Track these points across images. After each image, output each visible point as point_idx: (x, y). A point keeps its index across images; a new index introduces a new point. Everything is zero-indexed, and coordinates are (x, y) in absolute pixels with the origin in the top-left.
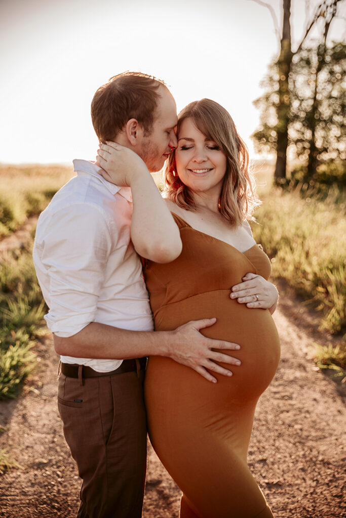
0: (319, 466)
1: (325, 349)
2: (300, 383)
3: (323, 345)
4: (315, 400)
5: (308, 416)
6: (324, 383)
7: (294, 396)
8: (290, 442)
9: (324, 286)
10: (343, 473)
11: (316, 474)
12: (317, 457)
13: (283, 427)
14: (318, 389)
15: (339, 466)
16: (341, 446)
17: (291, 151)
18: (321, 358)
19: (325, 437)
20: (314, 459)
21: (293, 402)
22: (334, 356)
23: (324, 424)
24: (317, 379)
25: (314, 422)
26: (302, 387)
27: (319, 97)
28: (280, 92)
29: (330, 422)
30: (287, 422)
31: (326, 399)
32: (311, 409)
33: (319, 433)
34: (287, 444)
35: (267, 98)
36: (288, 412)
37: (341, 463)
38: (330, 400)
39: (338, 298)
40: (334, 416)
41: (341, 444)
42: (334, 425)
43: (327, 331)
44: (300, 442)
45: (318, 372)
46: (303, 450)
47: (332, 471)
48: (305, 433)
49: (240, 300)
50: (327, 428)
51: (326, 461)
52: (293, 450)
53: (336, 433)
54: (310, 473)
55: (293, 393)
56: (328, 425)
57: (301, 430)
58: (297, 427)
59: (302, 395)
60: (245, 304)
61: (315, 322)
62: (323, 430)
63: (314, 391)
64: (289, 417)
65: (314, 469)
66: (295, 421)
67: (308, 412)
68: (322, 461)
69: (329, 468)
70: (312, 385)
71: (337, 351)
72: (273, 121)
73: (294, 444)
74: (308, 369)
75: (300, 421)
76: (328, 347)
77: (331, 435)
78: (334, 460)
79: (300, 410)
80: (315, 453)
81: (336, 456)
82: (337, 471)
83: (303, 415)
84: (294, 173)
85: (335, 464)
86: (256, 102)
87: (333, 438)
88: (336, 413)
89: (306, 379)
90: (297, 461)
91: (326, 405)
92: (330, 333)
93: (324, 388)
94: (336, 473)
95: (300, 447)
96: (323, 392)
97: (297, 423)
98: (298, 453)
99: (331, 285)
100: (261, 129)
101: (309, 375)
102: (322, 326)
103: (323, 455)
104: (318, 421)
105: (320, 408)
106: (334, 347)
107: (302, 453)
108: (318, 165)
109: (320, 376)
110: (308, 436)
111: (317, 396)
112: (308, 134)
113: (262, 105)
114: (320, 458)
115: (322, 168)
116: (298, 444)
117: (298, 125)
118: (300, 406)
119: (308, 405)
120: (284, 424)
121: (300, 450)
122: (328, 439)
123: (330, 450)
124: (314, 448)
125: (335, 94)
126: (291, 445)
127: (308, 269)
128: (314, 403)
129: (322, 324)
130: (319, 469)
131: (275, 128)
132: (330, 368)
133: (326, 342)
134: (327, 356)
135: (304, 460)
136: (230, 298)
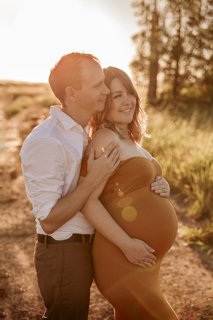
0: (191, 311)
1: (192, 230)
2: (176, 254)
3: (190, 227)
4: (186, 266)
5: (182, 277)
6: (191, 254)
7: (172, 263)
8: (170, 295)
9: (189, 184)
10: (208, 315)
11: (190, 316)
12: (190, 305)
13: (165, 285)
14: (188, 258)
15: (205, 311)
16: (206, 298)
17: (161, 77)
18: (189, 236)
19: (194, 292)
20: (188, 307)
21: (171, 268)
22: (198, 235)
23: (193, 283)
24: (187, 252)
25: (186, 281)
26: (176, 257)
27: (182, 35)
28: (153, 30)
29: (197, 281)
30: (168, 281)
31: (194, 265)
32: (184, 272)
33: (190, 289)
34: (169, 296)
35: (143, 34)
36: (168, 274)
37: (206, 309)
38: (197, 267)
39: (200, 193)
40: (200, 277)
41: (206, 296)
42: (200, 284)
43: (192, 217)
44: (178, 295)
45: (187, 246)
46: (180, 300)
47: (201, 314)
48: (181, 289)
49: (156, 191)
50: (196, 285)
51: (196, 307)
52: (173, 301)
53: (202, 288)
54: (186, 315)
55: (170, 262)
56: (196, 283)
57: (178, 287)
58: (175, 285)
59: (177, 263)
60: (159, 194)
61: (183, 210)
62: (193, 287)
63: (185, 260)
64: (169, 278)
65: (188, 313)
66: (174, 281)
67: (181, 275)
68: (194, 307)
69: (198, 312)
70: (183, 256)
71: (200, 231)
72: (147, 52)
73: (174, 296)
74: (180, 244)
75: (176, 281)
76: (194, 228)
77: (198, 290)
78: (201, 306)
79: (176, 273)
80: (188, 302)
81: (203, 304)
82: (204, 314)
83: (178, 277)
84: (162, 94)
85: (202, 309)
86: (135, 38)
87: (200, 292)
88: (201, 275)
89: (179, 251)
90: (177, 308)
91: (194, 270)
92: (194, 218)
93: (192, 258)
94: (203, 315)
95: (178, 298)
96: (192, 261)
97: (175, 283)
98: (177, 303)
99: (195, 184)
100: (138, 59)
101: (181, 249)
102: (188, 213)
103: (194, 303)
104: (189, 280)
105: (190, 272)
106: (198, 229)
107: (179, 303)
108: (181, 89)
109: (189, 249)
110: (183, 291)
111: (188, 263)
112: (174, 64)
113: (139, 40)
114: (192, 305)
115: (184, 91)
116: (176, 297)
117: (166, 57)
118: (176, 270)
119: (182, 269)
120: (165, 283)
121: (178, 300)
122: (197, 293)
123: (198, 300)
124: (187, 299)
125: (195, 33)
126: (171, 298)
127: (177, 171)
128: (186, 268)
129: (188, 212)
130: (192, 312)
131: (149, 59)
132: (195, 244)
133: (191, 225)
134: (193, 235)
135: (181, 307)
136: (151, 190)
